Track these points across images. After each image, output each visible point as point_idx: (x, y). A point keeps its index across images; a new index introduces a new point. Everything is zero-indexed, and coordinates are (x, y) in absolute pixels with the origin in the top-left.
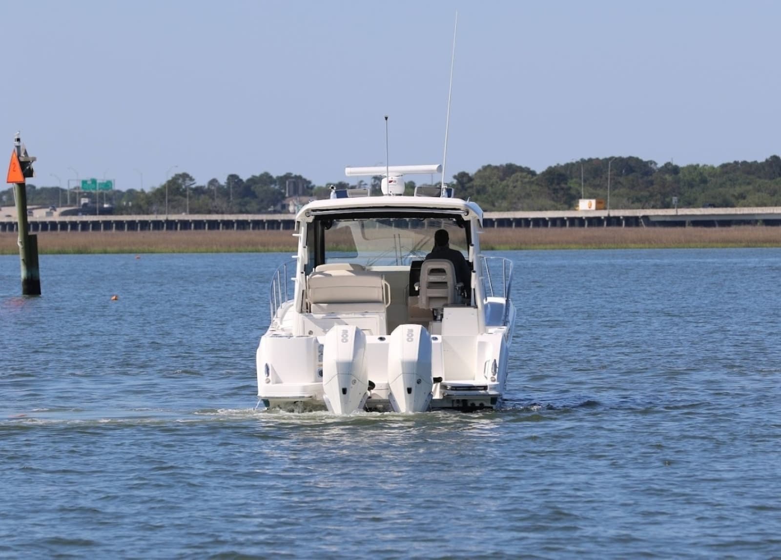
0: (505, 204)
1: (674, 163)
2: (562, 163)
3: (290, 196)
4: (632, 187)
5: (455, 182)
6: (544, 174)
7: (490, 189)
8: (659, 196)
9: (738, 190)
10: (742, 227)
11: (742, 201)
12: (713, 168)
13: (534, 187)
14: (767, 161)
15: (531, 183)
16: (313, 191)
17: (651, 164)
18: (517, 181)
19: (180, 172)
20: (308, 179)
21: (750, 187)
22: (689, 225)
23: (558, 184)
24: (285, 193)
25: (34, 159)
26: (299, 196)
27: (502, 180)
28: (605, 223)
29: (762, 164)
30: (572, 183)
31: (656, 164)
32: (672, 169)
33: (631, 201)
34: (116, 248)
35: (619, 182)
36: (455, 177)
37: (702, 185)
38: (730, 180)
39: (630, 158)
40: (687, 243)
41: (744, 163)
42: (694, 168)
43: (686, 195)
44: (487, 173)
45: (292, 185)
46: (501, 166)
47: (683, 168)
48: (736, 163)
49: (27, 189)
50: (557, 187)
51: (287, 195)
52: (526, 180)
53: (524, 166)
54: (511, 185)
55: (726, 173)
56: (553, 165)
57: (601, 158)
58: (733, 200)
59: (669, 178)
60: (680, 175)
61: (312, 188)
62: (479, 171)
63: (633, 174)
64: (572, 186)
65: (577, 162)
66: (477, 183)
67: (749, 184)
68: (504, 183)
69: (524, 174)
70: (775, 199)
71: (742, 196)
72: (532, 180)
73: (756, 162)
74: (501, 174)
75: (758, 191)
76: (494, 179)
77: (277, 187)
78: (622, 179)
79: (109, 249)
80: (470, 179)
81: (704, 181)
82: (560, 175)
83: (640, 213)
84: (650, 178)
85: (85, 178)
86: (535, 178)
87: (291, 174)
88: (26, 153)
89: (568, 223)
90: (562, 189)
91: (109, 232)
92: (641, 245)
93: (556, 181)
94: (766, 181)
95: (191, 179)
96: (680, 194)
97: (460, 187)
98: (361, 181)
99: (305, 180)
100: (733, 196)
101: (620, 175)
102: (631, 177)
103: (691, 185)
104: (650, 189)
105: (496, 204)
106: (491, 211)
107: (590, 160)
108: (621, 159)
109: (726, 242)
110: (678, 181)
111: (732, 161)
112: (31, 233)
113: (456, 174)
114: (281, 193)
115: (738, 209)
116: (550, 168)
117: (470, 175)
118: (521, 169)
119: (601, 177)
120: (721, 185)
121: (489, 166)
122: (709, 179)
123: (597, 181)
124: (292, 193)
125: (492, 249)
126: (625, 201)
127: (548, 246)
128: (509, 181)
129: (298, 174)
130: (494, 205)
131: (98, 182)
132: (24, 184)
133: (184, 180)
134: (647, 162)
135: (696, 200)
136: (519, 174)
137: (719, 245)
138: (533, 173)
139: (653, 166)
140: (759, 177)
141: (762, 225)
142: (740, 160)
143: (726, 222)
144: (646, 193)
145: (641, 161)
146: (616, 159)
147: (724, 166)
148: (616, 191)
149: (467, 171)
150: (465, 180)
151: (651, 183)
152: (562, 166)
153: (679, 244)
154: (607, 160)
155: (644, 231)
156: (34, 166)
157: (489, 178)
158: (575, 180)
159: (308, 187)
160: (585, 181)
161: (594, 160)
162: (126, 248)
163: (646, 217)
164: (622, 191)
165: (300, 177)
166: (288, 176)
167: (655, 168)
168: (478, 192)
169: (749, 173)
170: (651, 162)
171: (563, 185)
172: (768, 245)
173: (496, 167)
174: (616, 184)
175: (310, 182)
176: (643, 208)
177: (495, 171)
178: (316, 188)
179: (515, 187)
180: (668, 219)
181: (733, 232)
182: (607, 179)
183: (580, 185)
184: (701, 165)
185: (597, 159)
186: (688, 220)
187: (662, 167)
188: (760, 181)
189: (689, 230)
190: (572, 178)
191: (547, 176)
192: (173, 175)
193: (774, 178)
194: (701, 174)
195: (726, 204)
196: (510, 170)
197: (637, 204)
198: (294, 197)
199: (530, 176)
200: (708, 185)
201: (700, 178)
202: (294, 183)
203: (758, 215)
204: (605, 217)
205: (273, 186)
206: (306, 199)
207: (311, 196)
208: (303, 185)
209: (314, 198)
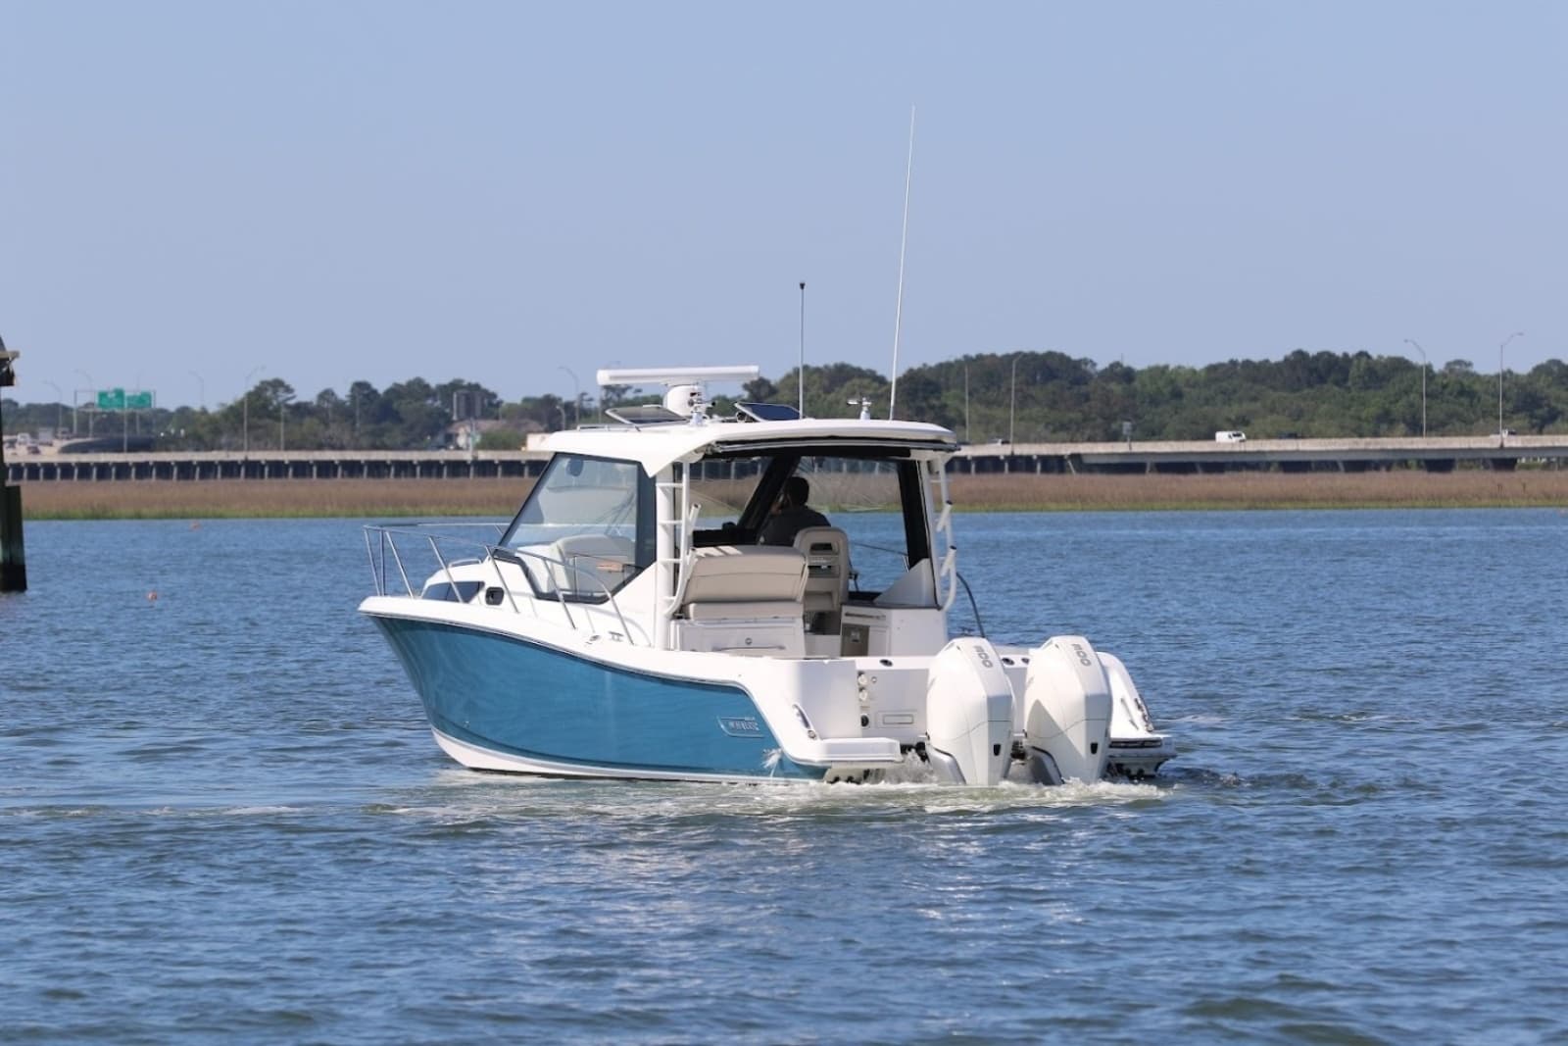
1: (1126, 364)
2: (932, 363)
3: (461, 420)
4: (1053, 405)
5: (746, 394)
6: (900, 380)
8: (1099, 420)
9: (1235, 410)
10: (1244, 475)
12: (1194, 372)
14: (1286, 359)
15: (878, 397)
16: (501, 410)
17: (1086, 364)
18: (853, 393)
20: (491, 388)
21: (1258, 405)
22: (1151, 471)
23: (926, 399)
24: (452, 415)
25: (15, 355)
26: (476, 418)
27: (828, 391)
28: (1007, 467)
29: (1277, 364)
30: (948, 398)
31: (1094, 364)
32: (1121, 374)
33: (1051, 428)
34: (158, 510)
35: (1031, 397)
36: (746, 387)
37: (1174, 402)
38: (1223, 393)
39: (1050, 354)
40: (1148, 502)
41: (1247, 363)
42: (1160, 372)
43: (1146, 418)
45: (463, 400)
46: (826, 367)
47: (1141, 372)
48: (1233, 363)
50: (924, 405)
51: (455, 418)
52: (870, 392)
53: (864, 367)
54: (844, 400)
55: (1216, 380)
56: (917, 366)
57: (1000, 354)
59: (1116, 388)
60: (1137, 384)
61: (499, 404)
62: (789, 376)
63: (1056, 382)
64: (949, 402)
65: (957, 362)
66: (784, 396)
67: (1255, 399)
68: (832, 397)
69: (866, 382)
70: (1300, 425)
71: (1244, 421)
72: (880, 392)
73: (1267, 361)
74: (826, 382)
75: (1272, 411)
76: (814, 391)
77: (438, 403)
78: (1035, 391)
79: (145, 511)
80: (773, 391)
81: (1178, 395)
82: (927, 383)
83: (1066, 450)
84: (1084, 389)
85: (104, 388)
86: (885, 389)
87: (460, 381)
88: (1, 345)
90: (932, 407)
91: (145, 482)
92: (1069, 506)
93: (921, 395)
94: (1285, 394)
95: (290, 389)
96: (1137, 417)
98: (583, 394)
99: (485, 391)
100: (1228, 420)
101: (1034, 383)
102: (1050, 387)
103: (1154, 401)
104: (1085, 407)
107: (980, 357)
108: (1034, 357)
109: (1216, 500)
110: (1132, 395)
111: (1225, 360)
112: (10, 483)
114: (445, 415)
116: (912, 371)
117: (773, 383)
118: (859, 373)
119: (999, 388)
120: (1206, 402)
121: (806, 367)
122: (1186, 390)
123: (992, 395)
124: (463, 414)
126: (1040, 429)
128: (840, 393)
129: (473, 381)
131: (126, 394)
133: (276, 392)
134: (1079, 362)
135: (1163, 426)
136: (856, 381)
137: (1204, 505)
138: (881, 380)
139: (1089, 367)
140: (1274, 389)
141: (1277, 471)
142: (1240, 358)
143: (1215, 466)
144: (1076, 416)
145: (1069, 360)
146: (1025, 355)
147: (1212, 369)
148: (1026, 412)
149: (767, 377)
150: (764, 391)
151: (1087, 398)
152: (931, 369)
153: (1135, 503)
154: (1008, 358)
155: (1073, 480)
156: (15, 366)
158: (954, 392)
159: (491, 404)
160: (970, 394)
161: (987, 357)
162: (175, 509)
163: (1076, 457)
164: (1035, 411)
165: (477, 387)
166: (455, 385)
167: (1092, 371)
169: (1255, 381)
170: (1085, 361)
172: (1288, 505)
173: (818, 370)
174: (1025, 401)
175: (494, 396)
176: (1071, 441)
177: (816, 377)
178: (503, 405)
180: (1115, 460)
181: (1229, 482)
182: (1009, 390)
183: (963, 400)
184: (1172, 367)
185: (993, 356)
186: (1149, 461)
187: (1105, 371)
188: (1275, 395)
189: (1152, 478)
190: (948, 389)
191: (908, 386)
193: (1298, 390)
194: (1172, 382)
196: (842, 374)
197: (1061, 434)
198: (467, 422)
199: (876, 385)
200: (1185, 401)
201: (1170, 388)
202: (467, 397)
203: (1272, 453)
204: (1007, 457)
205: (430, 402)
206: (487, 425)
207: (497, 418)
208: (482, 400)
209: (502, 422)
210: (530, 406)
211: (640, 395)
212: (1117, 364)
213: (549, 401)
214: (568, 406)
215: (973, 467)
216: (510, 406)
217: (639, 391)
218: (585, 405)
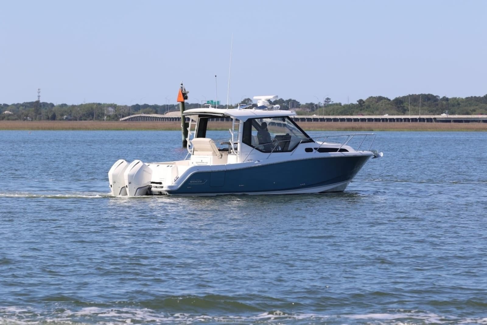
0: (378, 112)
1: (447, 97)
2: (401, 96)
3: (291, 108)
4: (430, 106)
5: (358, 103)
6: (394, 100)
7: (371, 106)
8: (440, 110)
9: (472, 108)
10: (474, 123)
11: (474, 113)
12: (462, 99)
13: (390, 106)
14: (484, 96)
15: (388, 104)
16: (300, 106)
18: (383, 103)
19: (247, 98)
20: (298, 101)
21: (477, 107)
22: (452, 122)
23: (400, 104)
24: (289, 107)
25: (188, 92)
26: (294, 108)
27: (377, 102)
28: (418, 121)
29: (482, 97)
30: (405, 104)
31: (439, 97)
32: (446, 99)
33: (429, 112)
34: (220, 128)
35: (424, 104)
36: (358, 101)
37: (458, 106)
38: (469, 104)
39: (429, 94)
40: (452, 129)
41: (475, 97)
42: (455, 99)
43: (452, 109)
44: (371, 100)
45: (292, 104)
46: (376, 97)
47: (450, 99)
48: (472, 97)
49: (185, 104)
50: (399, 106)
51: (290, 108)
52: (387, 103)
53: (385, 97)
54: (381, 104)
55: (468, 101)
56: (398, 97)
57: (417, 94)
58: (470, 112)
59: (444, 102)
60: (449, 101)
61: (300, 104)
62: (368, 99)
63: (430, 101)
64: (405, 105)
65: (407, 96)
66: (367, 104)
67: (477, 105)
68: (377, 104)
69: (386, 100)
71: (474, 111)
72: (389, 103)
73: (480, 97)
74: (376, 100)
75: (481, 108)
76: (374, 102)
77: (286, 104)
78: (425, 103)
79: (218, 128)
80: (364, 102)
81: (459, 104)
82: (400, 101)
83: (432, 117)
84: (437, 103)
85: (208, 100)
86: (390, 102)
87: (291, 99)
88: (185, 90)
89: (403, 120)
90: (401, 107)
91: (218, 122)
92: (433, 130)
93: (399, 103)
94: (484, 104)
95: (251, 101)
96: (449, 109)
97: (360, 105)
98: (320, 102)
99: (297, 102)
100: (471, 110)
101: (425, 101)
102: (429, 102)
103: (453, 106)
104: (437, 107)
105: (374, 113)
106: (372, 115)
107: (413, 95)
108: (425, 95)
109: (468, 129)
110: (448, 104)
111: (470, 96)
112: (186, 122)
113: (358, 100)
114: (287, 107)
115: (472, 115)
116: (396, 98)
117: (364, 100)
118: (384, 98)
119: (417, 102)
120: (465, 106)
121: (372, 97)
122: (461, 103)
123: (415, 104)
124: (291, 107)
125: (372, 131)
126: (426, 112)
127: (395, 130)
128: (380, 103)
129: (294, 99)
130: (373, 113)
131: (214, 101)
132: (184, 102)
133: (248, 101)
134: (436, 96)
135: (455, 112)
136: (383, 100)
137: (465, 130)
138: (389, 100)
139: (438, 98)
140: (481, 103)
141: (482, 122)
142: (473, 96)
143: (467, 121)
144: (435, 109)
145: (433, 96)
146: (423, 95)
147: (467, 98)
148: (423, 108)
149: (362, 99)
150: (362, 102)
151: (437, 105)
152: (401, 97)
153: (448, 129)
154: (419, 95)
155: (434, 124)
156: (188, 95)
157: (372, 102)
158: (406, 103)
159: (298, 104)
160: (410, 104)
161: (414, 95)
162: (225, 128)
163: (435, 119)
164: (425, 108)
165: (295, 101)
166: (290, 100)
168: (367, 108)
169: (477, 101)
170: (437, 96)
171: (402, 105)
172: (484, 130)
173: (374, 97)
174: (423, 105)
175: (299, 103)
176: (434, 115)
177: (374, 99)
178: (301, 105)
179: (382, 105)
180: (444, 119)
181: (470, 125)
182: (419, 103)
183: (408, 105)
184: (457, 98)
185: (416, 95)
186: (452, 120)
187: (442, 98)
188: (482, 105)
189: (453, 124)
190: (405, 102)
191: (396, 101)
192: (244, 99)
194: (457, 101)
195: (468, 114)
196: (380, 98)
197: (431, 113)
198: (292, 109)
199: (388, 101)
200: (461, 106)
201: (457, 103)
202: (293, 103)
203: (481, 118)
204: (418, 118)
205: (284, 104)
206: (297, 109)
207: (299, 108)
208: (296, 103)
209: (301, 109)
210: (307, 105)
211: (333, 103)
212: (445, 97)
213: (312, 104)
214: (316, 105)
215: (411, 121)
216: (303, 105)
217: (333, 102)
218: (320, 105)
